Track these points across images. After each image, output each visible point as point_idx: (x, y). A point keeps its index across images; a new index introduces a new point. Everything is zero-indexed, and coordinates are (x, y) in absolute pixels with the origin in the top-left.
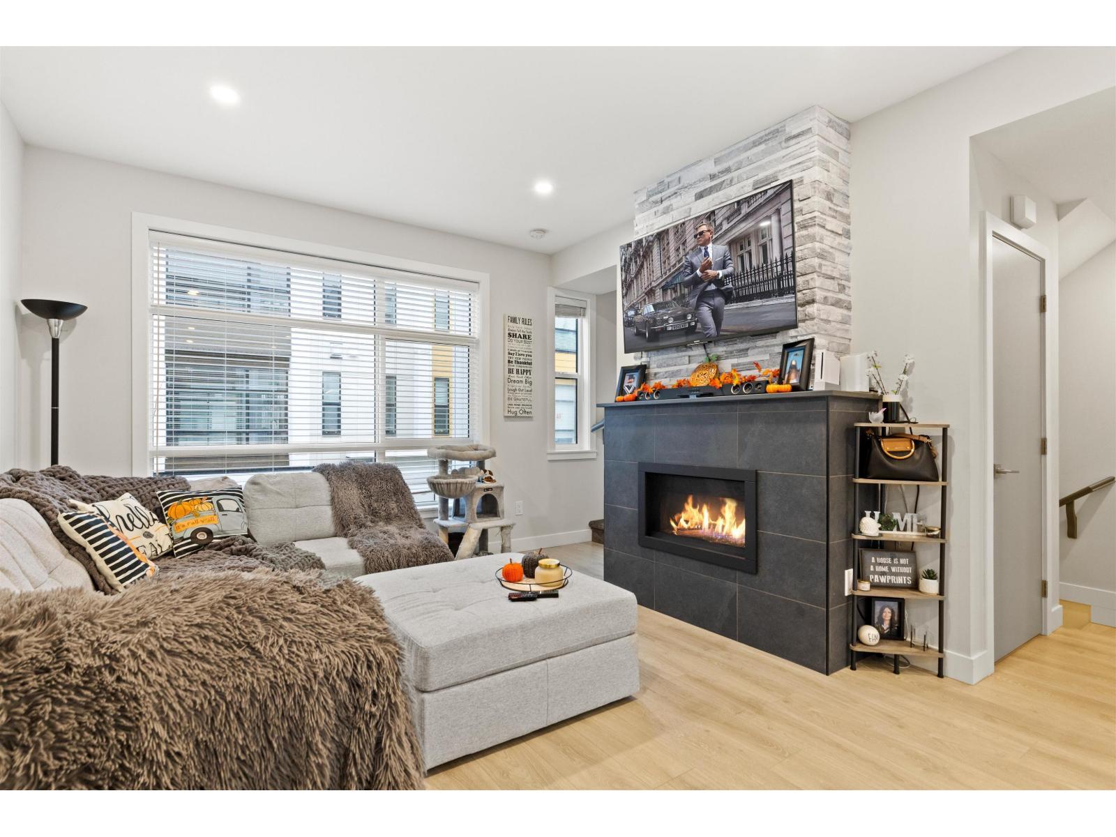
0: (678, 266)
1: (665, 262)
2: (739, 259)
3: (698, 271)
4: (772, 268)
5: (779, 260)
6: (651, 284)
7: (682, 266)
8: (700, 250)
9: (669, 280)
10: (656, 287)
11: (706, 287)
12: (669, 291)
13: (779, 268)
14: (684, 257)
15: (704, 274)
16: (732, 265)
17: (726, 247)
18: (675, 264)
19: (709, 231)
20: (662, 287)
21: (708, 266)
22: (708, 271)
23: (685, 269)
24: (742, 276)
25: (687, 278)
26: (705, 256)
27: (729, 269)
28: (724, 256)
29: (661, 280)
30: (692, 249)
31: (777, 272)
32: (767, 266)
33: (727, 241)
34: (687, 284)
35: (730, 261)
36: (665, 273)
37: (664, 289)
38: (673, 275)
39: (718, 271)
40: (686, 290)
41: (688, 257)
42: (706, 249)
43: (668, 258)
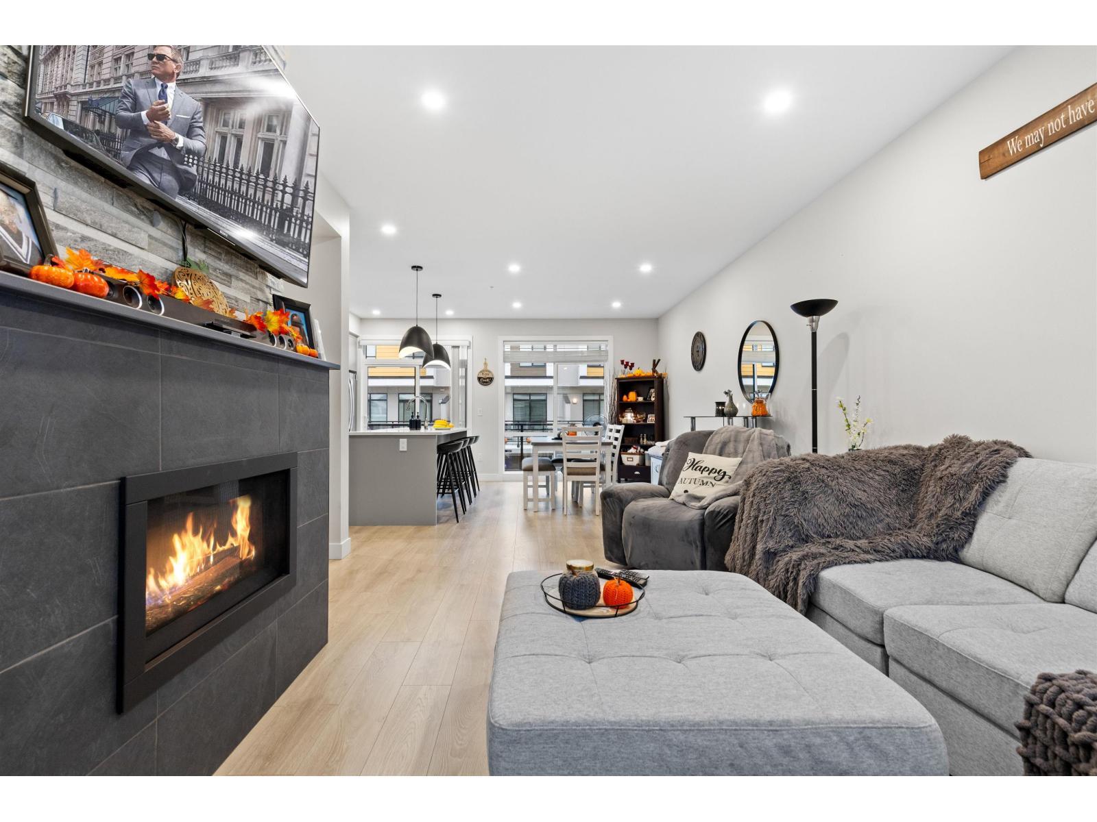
0: (112, 85)
1: (92, 67)
2: (218, 140)
3: (144, 114)
4: (274, 189)
5: (290, 183)
6: (66, 86)
7: (119, 89)
8: (154, 85)
9: (95, 97)
10: (72, 95)
11: (152, 146)
12: (91, 115)
13: (288, 199)
14: (124, 78)
15: (153, 124)
16: (205, 141)
17: (199, 106)
18: (109, 80)
19: (174, 61)
20: (83, 103)
21: (160, 115)
22: (162, 125)
23: (124, 97)
24: (218, 168)
25: (123, 113)
26: (160, 97)
27: (196, 144)
28: (193, 118)
29: (81, 90)
30: (142, 74)
31: (282, 202)
32: (266, 181)
33: (204, 96)
34: (123, 123)
35: (200, 132)
36: (91, 85)
37: (86, 107)
38: (102, 95)
39: (177, 135)
40: (119, 131)
41: (131, 81)
42: (164, 87)
43: (100, 64)
